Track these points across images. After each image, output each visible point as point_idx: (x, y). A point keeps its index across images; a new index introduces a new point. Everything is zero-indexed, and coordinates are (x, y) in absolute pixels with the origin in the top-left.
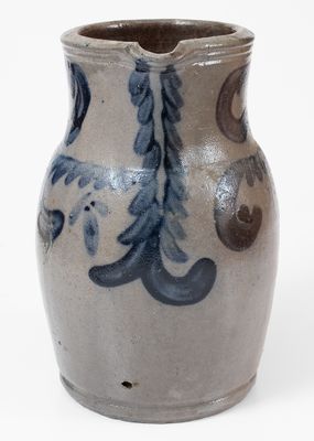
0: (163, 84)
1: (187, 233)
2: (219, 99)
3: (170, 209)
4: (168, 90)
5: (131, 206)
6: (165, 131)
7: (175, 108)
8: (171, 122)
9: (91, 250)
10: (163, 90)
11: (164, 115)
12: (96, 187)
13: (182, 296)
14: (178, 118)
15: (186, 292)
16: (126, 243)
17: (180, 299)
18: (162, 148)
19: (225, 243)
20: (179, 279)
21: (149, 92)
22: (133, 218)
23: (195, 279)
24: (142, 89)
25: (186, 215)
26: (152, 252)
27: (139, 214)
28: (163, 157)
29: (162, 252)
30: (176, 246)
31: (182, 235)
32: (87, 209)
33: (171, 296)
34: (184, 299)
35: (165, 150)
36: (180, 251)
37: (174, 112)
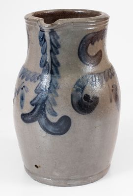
0: (50, 37)
1: (57, 104)
2: (80, 46)
3: (51, 93)
4: (52, 40)
5: (36, 89)
6: (51, 58)
7: (56, 48)
8: (55, 54)
9: (22, 106)
10: (51, 40)
11: (51, 51)
12: (26, 80)
13: (56, 131)
14: (58, 53)
15: (57, 129)
16: (33, 105)
17: (54, 132)
18: (50, 65)
19: (76, 110)
20: (54, 123)
21: (45, 41)
22: (36, 95)
23: (61, 124)
24: (42, 39)
25: (58, 96)
26: (43, 110)
27: (38, 93)
28: (50, 69)
29: (46, 111)
30: (52, 109)
31: (55, 104)
32: (22, 89)
33: (50, 130)
34: (56, 133)
35: (51, 66)
36: (54, 111)
37: (56, 50)
